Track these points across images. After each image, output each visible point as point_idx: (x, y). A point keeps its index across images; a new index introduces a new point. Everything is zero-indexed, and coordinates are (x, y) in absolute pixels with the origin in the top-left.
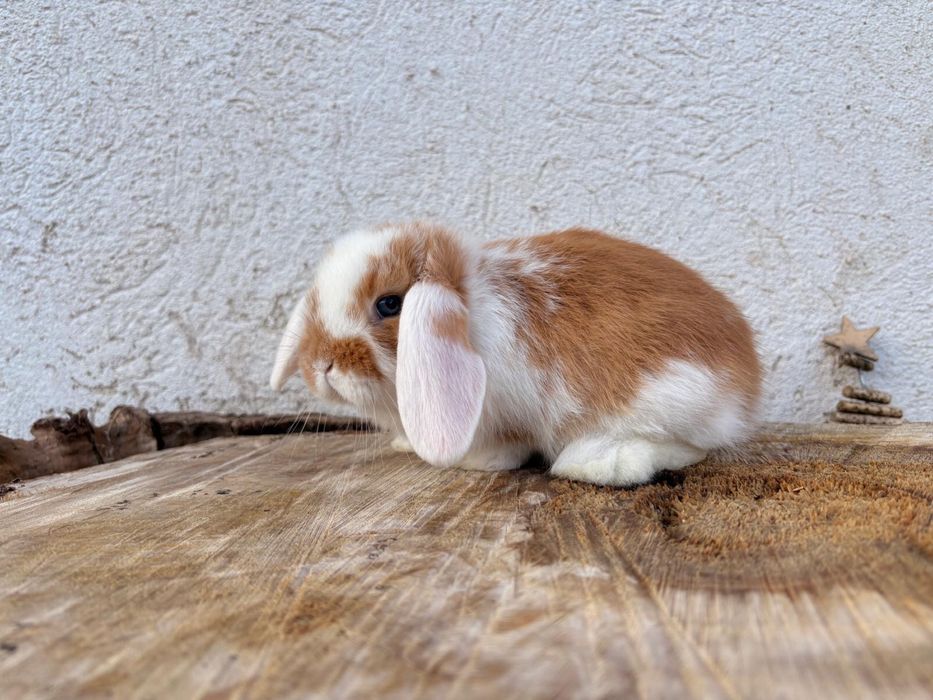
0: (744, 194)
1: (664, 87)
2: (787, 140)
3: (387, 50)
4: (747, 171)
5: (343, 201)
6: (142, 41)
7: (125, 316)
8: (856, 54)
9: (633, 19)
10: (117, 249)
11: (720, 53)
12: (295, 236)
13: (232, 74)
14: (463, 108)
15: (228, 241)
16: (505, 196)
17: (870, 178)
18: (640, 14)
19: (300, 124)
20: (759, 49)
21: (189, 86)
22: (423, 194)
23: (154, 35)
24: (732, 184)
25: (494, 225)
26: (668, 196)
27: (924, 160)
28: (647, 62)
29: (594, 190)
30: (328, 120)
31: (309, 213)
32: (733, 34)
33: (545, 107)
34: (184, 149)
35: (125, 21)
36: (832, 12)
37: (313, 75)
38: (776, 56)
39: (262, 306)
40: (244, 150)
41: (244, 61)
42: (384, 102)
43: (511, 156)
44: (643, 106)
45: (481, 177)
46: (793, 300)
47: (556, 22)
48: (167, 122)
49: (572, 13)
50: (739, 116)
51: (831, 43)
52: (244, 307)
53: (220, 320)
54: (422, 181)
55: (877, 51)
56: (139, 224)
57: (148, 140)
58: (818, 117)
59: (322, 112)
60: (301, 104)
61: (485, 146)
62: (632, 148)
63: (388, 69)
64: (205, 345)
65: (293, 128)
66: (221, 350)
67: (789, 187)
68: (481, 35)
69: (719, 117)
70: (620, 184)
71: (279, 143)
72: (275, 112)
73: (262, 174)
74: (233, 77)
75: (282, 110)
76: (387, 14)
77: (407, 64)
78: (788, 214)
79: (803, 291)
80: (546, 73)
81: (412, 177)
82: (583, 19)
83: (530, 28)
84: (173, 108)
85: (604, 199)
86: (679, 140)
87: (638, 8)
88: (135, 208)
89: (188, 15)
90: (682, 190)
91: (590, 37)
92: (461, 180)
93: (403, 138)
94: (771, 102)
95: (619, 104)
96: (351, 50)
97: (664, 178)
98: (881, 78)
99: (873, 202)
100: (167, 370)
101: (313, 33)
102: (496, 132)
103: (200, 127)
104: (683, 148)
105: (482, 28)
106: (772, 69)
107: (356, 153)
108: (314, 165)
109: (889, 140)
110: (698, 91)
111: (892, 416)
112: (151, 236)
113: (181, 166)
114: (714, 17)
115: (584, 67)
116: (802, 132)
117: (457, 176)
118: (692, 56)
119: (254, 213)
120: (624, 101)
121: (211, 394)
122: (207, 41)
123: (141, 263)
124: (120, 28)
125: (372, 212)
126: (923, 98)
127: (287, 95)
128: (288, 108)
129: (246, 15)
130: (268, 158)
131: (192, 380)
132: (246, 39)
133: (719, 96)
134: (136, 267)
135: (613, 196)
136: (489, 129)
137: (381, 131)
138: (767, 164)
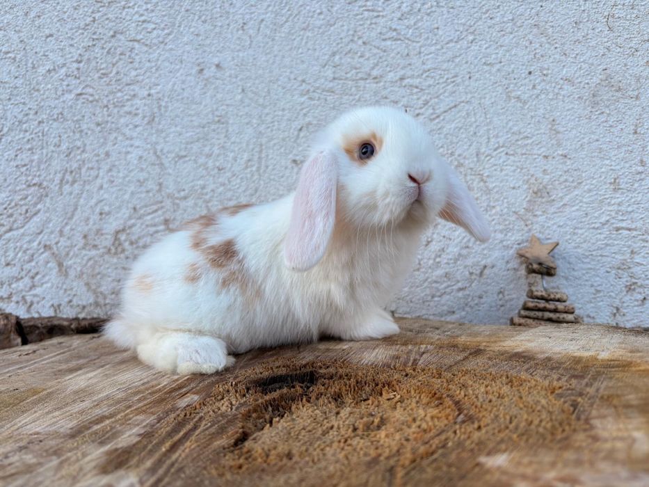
0: (452, 143)
1: (387, 66)
2: (483, 101)
3: (184, 52)
4: (453, 126)
5: (158, 162)
6: (19, 56)
7: (15, 249)
8: (535, 30)
9: (361, 16)
10: (8, 203)
11: (428, 38)
12: (127, 188)
13: (78, 75)
14: (240, 91)
15: (82, 193)
16: (273, 153)
17: (550, 126)
18: (366, 13)
19: (126, 109)
20: (458, 33)
21: (49, 86)
22: (214, 154)
23: (26, 53)
24: (442, 136)
25: (267, 175)
27: (593, 110)
28: (373, 48)
30: (145, 105)
31: (136, 172)
32: (437, 23)
33: (299, 86)
34: (48, 130)
35: (6, 45)
37: (134, 73)
38: (471, 38)
39: (106, 239)
40: (89, 129)
41: (86, 66)
42: (183, 89)
43: (276, 123)
44: (372, 81)
45: (255, 140)
46: (493, 223)
47: (304, 23)
48: (36, 113)
50: (445, 84)
52: (95, 240)
53: (79, 249)
54: (213, 145)
55: (553, 27)
56: (22, 184)
57: (24, 126)
58: (505, 82)
59: (141, 99)
60: (126, 95)
61: (257, 117)
63: (185, 66)
64: (71, 267)
65: (122, 112)
66: (81, 271)
67: (486, 137)
68: (250, 37)
69: (430, 86)
71: (113, 123)
72: (109, 101)
73: (102, 145)
74: (79, 78)
75: (113, 99)
76: (183, 26)
77: (198, 61)
78: (487, 156)
79: (501, 215)
80: (298, 61)
81: (206, 143)
82: (323, 19)
83: (286, 29)
84: (40, 103)
87: (364, 8)
88: (18, 173)
89: (47, 37)
91: (329, 33)
92: (241, 143)
93: (198, 114)
94: (470, 73)
95: (353, 80)
96: (159, 53)
98: (556, 48)
99: (553, 145)
100: (45, 286)
101: (131, 43)
102: (264, 107)
103: (58, 114)
105: (251, 32)
106: (469, 47)
107: (166, 127)
108: (137, 137)
109: (564, 96)
110: (413, 67)
112: (30, 192)
113: (47, 143)
114: (422, 11)
115: (326, 54)
116: (494, 94)
117: (238, 140)
118: (407, 41)
119: (98, 174)
120: (357, 78)
121: (74, 302)
122: (60, 54)
123: (24, 212)
124: (3, 50)
125: (178, 169)
126: (590, 61)
127: (116, 88)
128: (118, 98)
129: (86, 34)
130: (105, 134)
131: (62, 292)
132: (86, 51)
133: (429, 70)
134: (21, 214)
136: (259, 105)
137: (183, 111)
138: (469, 120)
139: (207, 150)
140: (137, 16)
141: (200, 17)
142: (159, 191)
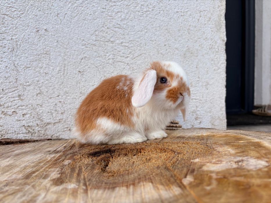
0: (139, 68)
1: (116, 37)
2: (150, 53)
3: (30, 22)
4: (140, 62)
5: (16, 69)
8: (166, 31)
9: (107, 18)
11: (131, 29)
14: (56, 42)
16: (70, 68)
18: (108, 17)
20: (141, 29)
22: (44, 67)
24: (136, 65)
25: (67, 77)
26: (119, 68)
27: (184, 59)
28: (111, 30)
29: (97, 66)
30: (9, 43)
31: (4, 73)
32: (134, 24)
33: (82, 42)
36: (160, 20)
37: (4, 29)
38: (146, 31)
42: (29, 38)
43: (72, 56)
44: (111, 43)
45: (62, 62)
47: (84, 17)
49: (89, 15)
50: (137, 47)
51: (160, 28)
54: (43, 63)
55: (172, 31)
58: (157, 47)
59: (7, 41)
61: (63, 53)
62: (108, 55)
63: (30, 28)
69: (132, 47)
70: (105, 65)
76: (29, 11)
77: (37, 27)
80: (81, 32)
81: (40, 62)
82: (92, 17)
83: (76, 18)
85: (101, 69)
86: (121, 53)
87: (108, 15)
90: (123, 67)
91: (94, 22)
92: (56, 63)
93: (36, 50)
94: (145, 43)
95: (103, 42)
96: (17, 21)
97: (117, 63)
98: (173, 38)
101: (3, 15)
102: (67, 49)
104: (122, 55)
105: (61, 18)
106: (145, 34)
107: (20, 54)
108: (5, 57)
109: (176, 54)
110: (126, 39)
111: (179, 127)
114: (129, 19)
115: (93, 31)
117: (55, 62)
118: (123, 29)
120: (105, 41)
125: (26, 73)
126: (183, 43)
133: (131, 41)
135: (103, 68)
136: (64, 48)
137: (28, 47)
138: (145, 60)
139: (40, 65)
140: (7, 4)
141: (37, 9)
142: (16, 82)
